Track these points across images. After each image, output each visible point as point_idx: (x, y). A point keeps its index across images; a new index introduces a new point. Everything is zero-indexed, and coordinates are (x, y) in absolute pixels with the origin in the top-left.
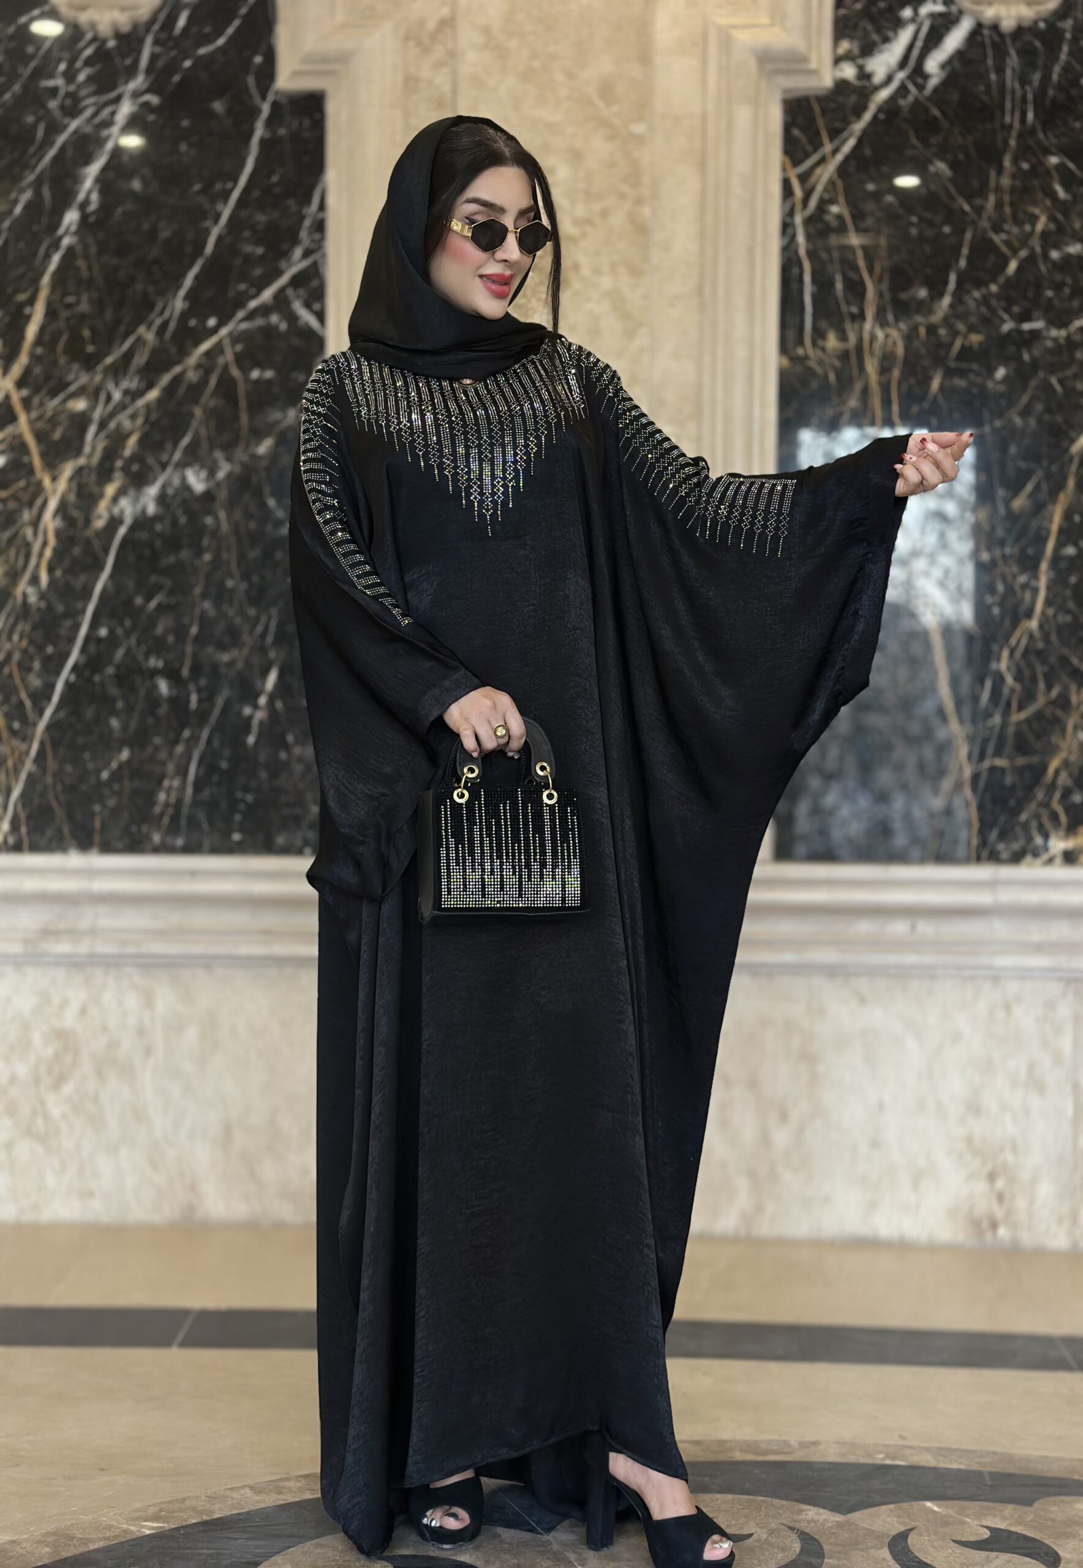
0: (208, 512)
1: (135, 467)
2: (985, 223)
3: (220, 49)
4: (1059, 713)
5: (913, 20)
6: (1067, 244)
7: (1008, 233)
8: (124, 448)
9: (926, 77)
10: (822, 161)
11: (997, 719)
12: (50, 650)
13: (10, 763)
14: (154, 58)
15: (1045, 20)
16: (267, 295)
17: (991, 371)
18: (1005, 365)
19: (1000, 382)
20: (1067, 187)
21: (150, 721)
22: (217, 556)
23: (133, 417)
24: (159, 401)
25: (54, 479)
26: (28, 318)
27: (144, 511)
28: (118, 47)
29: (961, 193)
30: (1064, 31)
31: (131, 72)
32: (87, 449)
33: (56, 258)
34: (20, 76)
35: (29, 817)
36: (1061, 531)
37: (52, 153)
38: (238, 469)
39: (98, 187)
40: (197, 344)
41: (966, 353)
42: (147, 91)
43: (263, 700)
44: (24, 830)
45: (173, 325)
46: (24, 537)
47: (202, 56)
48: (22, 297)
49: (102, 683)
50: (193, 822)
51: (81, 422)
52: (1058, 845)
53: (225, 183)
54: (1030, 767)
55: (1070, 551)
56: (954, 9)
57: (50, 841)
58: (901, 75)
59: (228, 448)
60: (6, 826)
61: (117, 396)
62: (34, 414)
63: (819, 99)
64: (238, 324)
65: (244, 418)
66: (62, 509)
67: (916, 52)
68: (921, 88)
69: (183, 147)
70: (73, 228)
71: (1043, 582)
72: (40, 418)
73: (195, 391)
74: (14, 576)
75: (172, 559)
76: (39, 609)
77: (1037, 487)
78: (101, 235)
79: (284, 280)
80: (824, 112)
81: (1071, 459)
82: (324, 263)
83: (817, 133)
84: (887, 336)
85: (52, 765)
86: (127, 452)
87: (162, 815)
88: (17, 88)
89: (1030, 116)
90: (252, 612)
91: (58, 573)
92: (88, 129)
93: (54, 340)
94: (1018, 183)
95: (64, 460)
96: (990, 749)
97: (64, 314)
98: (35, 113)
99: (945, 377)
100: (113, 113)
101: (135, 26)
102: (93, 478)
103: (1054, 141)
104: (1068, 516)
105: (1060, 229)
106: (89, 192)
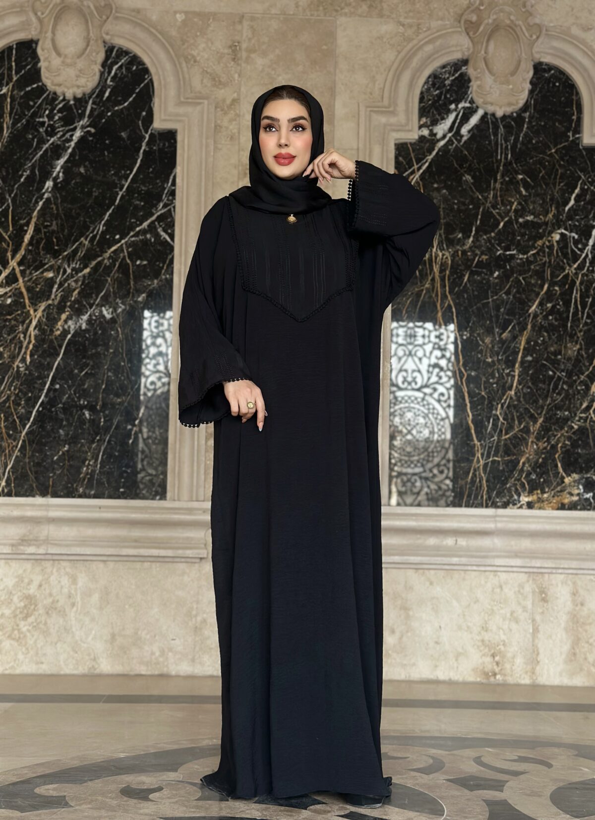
0: (112, 329)
1: (77, 306)
2: (488, 205)
3: (125, 107)
4: (524, 435)
5: (455, 110)
6: (527, 216)
7: (499, 209)
8: (72, 296)
9: (462, 136)
10: (413, 172)
11: (496, 438)
12: (30, 395)
13: (7, 451)
14: (92, 110)
15: (516, 112)
16: (145, 225)
17: (492, 273)
18: (499, 271)
19: (496, 278)
20: (526, 190)
21: (80, 431)
22: (116, 350)
23: (76, 281)
24: (89, 273)
25: (35, 311)
26: (26, 231)
27: (80, 327)
28: (75, 104)
29: (477, 190)
30: (525, 118)
31: (81, 116)
32: (53, 296)
33: (41, 203)
34: (26, 115)
35: (15, 479)
36: (525, 349)
37: (41, 153)
38: (128, 308)
39: (62, 170)
40: (109, 248)
41: (480, 264)
42: (88, 126)
43: (137, 422)
44: (13, 485)
45: (98, 237)
46: (19, 338)
47: (117, 110)
48: (22, 222)
49: (56, 412)
50: (100, 483)
51: (50, 283)
52: (524, 499)
53: (126, 171)
54: (511, 461)
55: (529, 358)
56: (474, 105)
57: (26, 491)
58: (450, 135)
59: (123, 297)
60: (3, 483)
61: (69, 271)
62: (26, 279)
63: (411, 144)
64: (130, 238)
65: (132, 283)
66: (39, 326)
67: (457, 125)
68: (459, 141)
69: (106, 153)
70: (50, 190)
71: (517, 373)
72: (29, 281)
73: (108, 269)
74: (13, 358)
75: (94, 351)
76: (25, 374)
77: (514, 327)
78: (64, 194)
79: (154, 218)
80: (413, 151)
81: (529, 315)
82: (174, 211)
83: (411, 158)
84: (443, 255)
85: (29, 453)
86: (73, 299)
87: (84, 479)
88: (24, 120)
89: (509, 156)
90: (133, 378)
91: (36, 357)
92: (59, 143)
93: (38, 242)
94: (504, 187)
95: (40, 302)
96: (492, 453)
97: (43, 230)
98: (32, 134)
99: (470, 274)
100: (72, 136)
101: (84, 94)
102: (55, 310)
103: (520, 168)
104: (528, 342)
105: (523, 209)
106: (59, 172)
